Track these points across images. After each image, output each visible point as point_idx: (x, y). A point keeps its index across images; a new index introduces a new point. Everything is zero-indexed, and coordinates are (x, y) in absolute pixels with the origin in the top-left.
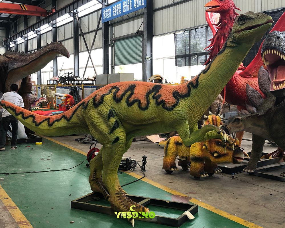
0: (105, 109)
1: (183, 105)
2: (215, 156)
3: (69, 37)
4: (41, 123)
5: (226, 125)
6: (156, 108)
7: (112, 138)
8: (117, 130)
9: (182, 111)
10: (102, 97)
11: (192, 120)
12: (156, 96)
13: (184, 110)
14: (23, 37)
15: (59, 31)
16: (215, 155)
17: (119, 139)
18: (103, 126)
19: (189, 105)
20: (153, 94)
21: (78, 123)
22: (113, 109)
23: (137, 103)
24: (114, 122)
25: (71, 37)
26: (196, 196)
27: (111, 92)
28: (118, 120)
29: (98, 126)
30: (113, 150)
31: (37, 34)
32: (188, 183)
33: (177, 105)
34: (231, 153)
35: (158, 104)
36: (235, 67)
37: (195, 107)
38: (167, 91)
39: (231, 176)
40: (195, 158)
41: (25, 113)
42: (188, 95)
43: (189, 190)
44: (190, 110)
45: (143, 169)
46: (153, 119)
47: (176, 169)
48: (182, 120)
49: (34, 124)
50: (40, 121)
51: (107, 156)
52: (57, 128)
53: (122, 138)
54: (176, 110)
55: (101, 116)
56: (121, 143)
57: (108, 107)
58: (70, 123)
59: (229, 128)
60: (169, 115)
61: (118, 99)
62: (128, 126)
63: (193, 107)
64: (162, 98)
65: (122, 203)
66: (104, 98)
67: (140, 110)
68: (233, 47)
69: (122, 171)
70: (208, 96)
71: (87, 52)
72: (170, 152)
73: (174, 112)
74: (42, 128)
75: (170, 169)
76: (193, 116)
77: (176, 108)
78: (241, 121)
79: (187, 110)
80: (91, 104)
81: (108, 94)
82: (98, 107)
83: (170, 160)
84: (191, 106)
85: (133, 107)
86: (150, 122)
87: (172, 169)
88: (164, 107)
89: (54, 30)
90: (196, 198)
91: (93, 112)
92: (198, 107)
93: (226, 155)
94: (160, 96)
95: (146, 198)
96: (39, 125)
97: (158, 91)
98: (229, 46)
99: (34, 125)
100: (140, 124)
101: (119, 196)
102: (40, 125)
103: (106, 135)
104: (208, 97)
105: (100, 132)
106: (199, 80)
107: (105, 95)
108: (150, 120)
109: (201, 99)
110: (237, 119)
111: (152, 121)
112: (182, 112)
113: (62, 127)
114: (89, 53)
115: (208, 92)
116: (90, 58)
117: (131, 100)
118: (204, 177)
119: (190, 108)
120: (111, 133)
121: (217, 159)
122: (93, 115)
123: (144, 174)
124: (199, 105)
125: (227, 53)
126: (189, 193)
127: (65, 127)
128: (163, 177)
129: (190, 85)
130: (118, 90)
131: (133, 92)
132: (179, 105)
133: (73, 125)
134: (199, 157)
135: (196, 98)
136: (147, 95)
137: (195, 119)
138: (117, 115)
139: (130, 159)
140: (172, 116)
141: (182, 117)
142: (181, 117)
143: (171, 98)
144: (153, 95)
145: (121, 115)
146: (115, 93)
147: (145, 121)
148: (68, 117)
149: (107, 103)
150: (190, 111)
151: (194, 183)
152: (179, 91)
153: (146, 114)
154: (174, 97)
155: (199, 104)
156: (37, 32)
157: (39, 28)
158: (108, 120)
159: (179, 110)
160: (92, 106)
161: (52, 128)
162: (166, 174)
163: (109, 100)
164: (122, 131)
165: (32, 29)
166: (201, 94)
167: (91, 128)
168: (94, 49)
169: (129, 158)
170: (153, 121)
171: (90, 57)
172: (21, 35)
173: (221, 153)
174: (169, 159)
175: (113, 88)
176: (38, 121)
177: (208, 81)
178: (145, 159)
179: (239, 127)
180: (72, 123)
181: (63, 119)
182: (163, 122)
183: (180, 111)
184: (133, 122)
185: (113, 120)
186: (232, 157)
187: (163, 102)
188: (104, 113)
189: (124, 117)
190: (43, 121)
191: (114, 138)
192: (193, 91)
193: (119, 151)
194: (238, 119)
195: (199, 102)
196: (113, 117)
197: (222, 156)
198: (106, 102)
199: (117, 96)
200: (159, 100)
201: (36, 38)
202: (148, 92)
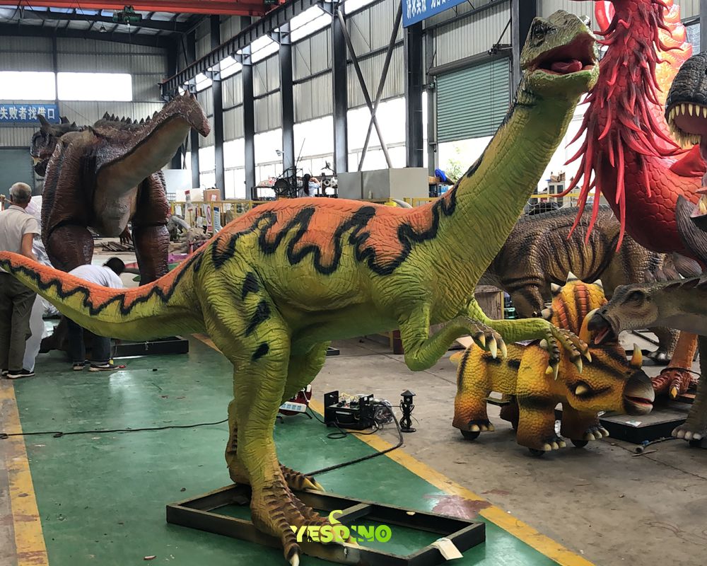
0: (237, 271)
1: (419, 262)
2: (577, 393)
3: (321, 70)
4: (105, 305)
5: (606, 311)
6: (356, 269)
7: (250, 346)
8: (263, 325)
9: (415, 275)
10: (234, 239)
11: (447, 299)
12: (357, 236)
13: (420, 272)
14: (210, 74)
15: (298, 53)
16: (579, 390)
17: (268, 348)
18: (230, 316)
19: (435, 261)
20: (352, 230)
21: (185, 308)
22: (256, 271)
23: (310, 256)
24: (256, 305)
25: (326, 68)
26: (506, 500)
27: (257, 226)
28: (268, 300)
29: (219, 315)
30: (255, 376)
31: (242, 62)
32: (505, 466)
33: (404, 260)
34: (619, 386)
35: (359, 256)
36: (540, 158)
37: (453, 266)
38: (387, 224)
39: (633, 447)
40: (529, 398)
41: (66, 282)
42: (431, 234)
43: (496, 484)
44: (439, 274)
45: (406, 427)
46: (349, 298)
47: (484, 428)
48: (414, 301)
49: (88, 309)
50: (102, 303)
51: (243, 393)
52: (139, 319)
53: (276, 346)
54: (399, 274)
55: (228, 289)
56: (274, 358)
57: (245, 265)
58: (168, 306)
59: (613, 319)
60: (384, 287)
61: (268, 244)
62: (294, 315)
63: (446, 265)
64: (370, 242)
65: (277, 513)
66: (237, 242)
67: (317, 273)
68: (529, 106)
69: (349, 431)
70: (481, 236)
71: (367, 109)
72: (469, 382)
73: (395, 278)
74: (106, 319)
75: (470, 427)
76: (449, 289)
77: (400, 268)
78: (648, 299)
79: (430, 273)
80: (208, 260)
81: (246, 233)
82: (222, 266)
83: (470, 404)
84: (439, 262)
85: (302, 264)
86: (342, 304)
87: (476, 428)
88: (372, 266)
89: (283, 50)
90: (501, 505)
91: (211, 278)
92: (460, 266)
93: (607, 392)
94: (367, 235)
95: (360, 503)
96: (99, 312)
97: (364, 224)
98: (521, 104)
99: (87, 312)
100: (319, 309)
101: (273, 495)
102: (101, 312)
103: (236, 339)
104: (482, 238)
105: (225, 331)
106: (456, 195)
107: (242, 234)
108: (342, 297)
109: (465, 243)
110: (636, 292)
111: (347, 302)
112: (414, 279)
113: (151, 317)
114: (373, 111)
115: (481, 225)
116: (373, 126)
117: (299, 246)
118: (553, 450)
119: (438, 269)
120: (250, 332)
121: (584, 402)
122: (210, 287)
123: (401, 440)
124: (462, 259)
125: (517, 121)
126: (492, 492)
127: (158, 315)
128: (447, 449)
129: (439, 207)
130: (274, 221)
131: (306, 227)
132: (408, 260)
133: (174, 311)
134: (540, 397)
135: (451, 240)
136: (338, 235)
137: (454, 296)
138: (267, 286)
139: (371, 399)
140: (391, 288)
141: (416, 292)
142: (410, 293)
143: (393, 241)
144: (351, 234)
145: (274, 285)
146: (264, 230)
147: (331, 303)
148: (165, 289)
149: (242, 256)
150: (439, 277)
151: (522, 465)
152: (413, 224)
153: (333, 284)
154: (401, 238)
155: (460, 257)
156: (242, 58)
157: (247, 48)
158: (243, 299)
159: (408, 273)
160: (210, 264)
161: (127, 320)
162: (460, 440)
163: (248, 247)
164: (278, 326)
165: (231, 52)
166: (464, 232)
167: (207, 319)
168: (385, 100)
169: (368, 397)
170: (349, 302)
171: (373, 120)
172: (203, 69)
173: (595, 386)
174: (469, 401)
175: (264, 217)
176: (97, 301)
177: (476, 195)
178: (408, 400)
179: (643, 316)
180: (171, 306)
181: (154, 295)
182: (370, 304)
183: (410, 277)
184: (305, 304)
185: (254, 300)
186: (622, 395)
187: (370, 252)
188: (234, 281)
189: (282, 291)
190: (109, 303)
191: (256, 345)
192: (444, 223)
193: (270, 379)
194: (639, 293)
195: (461, 250)
196: (255, 291)
197: (596, 394)
198: (240, 253)
199: (267, 237)
200: (363, 248)
201: (241, 74)
202: (342, 227)
